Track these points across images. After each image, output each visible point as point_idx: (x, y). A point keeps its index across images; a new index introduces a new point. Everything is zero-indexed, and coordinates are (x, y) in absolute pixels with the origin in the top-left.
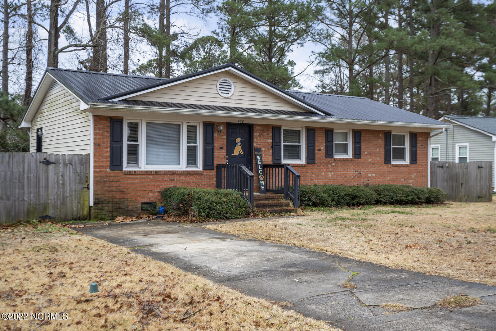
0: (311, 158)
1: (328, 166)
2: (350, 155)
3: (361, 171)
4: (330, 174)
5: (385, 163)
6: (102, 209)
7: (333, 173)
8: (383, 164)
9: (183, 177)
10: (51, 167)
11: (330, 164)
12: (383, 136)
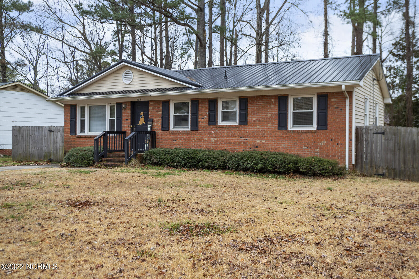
1: (211, 132)
3: (247, 138)
4: (213, 140)
5: (278, 130)
7: (216, 139)
8: (277, 130)
11: (213, 131)
12: (277, 100)
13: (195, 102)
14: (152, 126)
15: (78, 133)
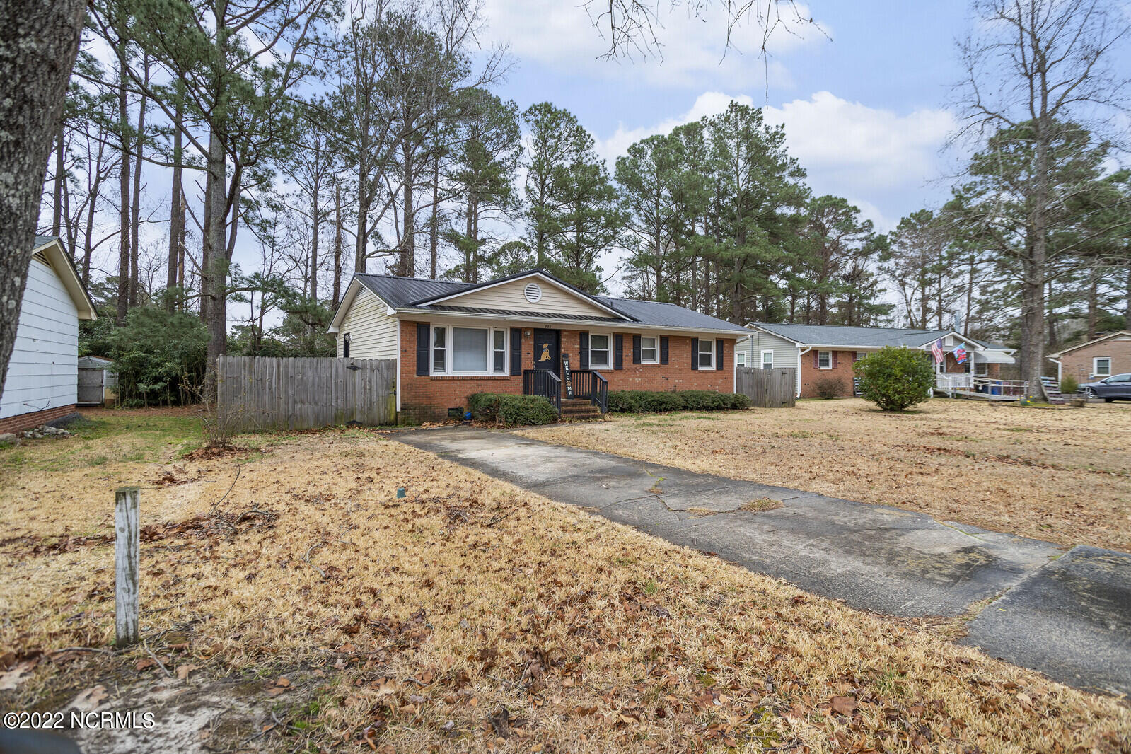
0: (619, 364)
1: (635, 372)
2: (657, 361)
3: (668, 377)
4: (637, 380)
5: (692, 369)
6: (409, 414)
7: (640, 380)
9: (490, 382)
10: (358, 372)
11: (638, 370)
12: (690, 342)
13: (619, 337)
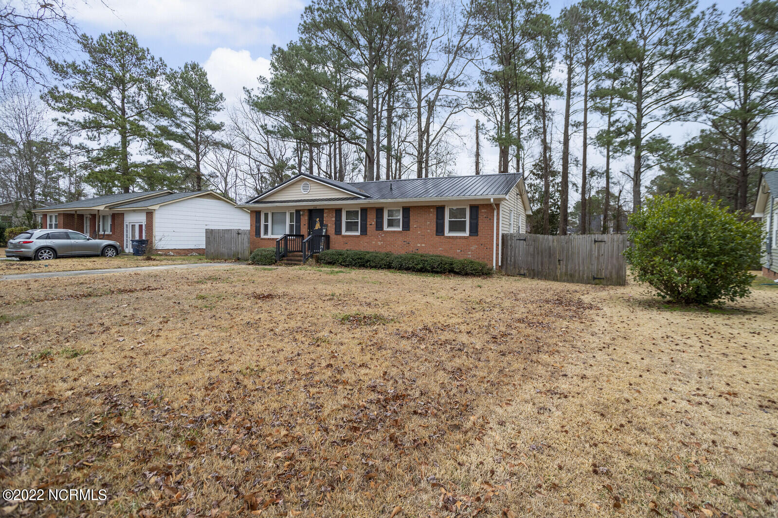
0: (364, 231)
1: (378, 237)
2: (401, 228)
3: (409, 242)
5: (436, 235)
7: (382, 243)
10: (240, 235)
11: (380, 235)
12: (435, 210)
13: (364, 211)
14: (326, 230)
15: (263, 236)
